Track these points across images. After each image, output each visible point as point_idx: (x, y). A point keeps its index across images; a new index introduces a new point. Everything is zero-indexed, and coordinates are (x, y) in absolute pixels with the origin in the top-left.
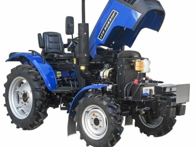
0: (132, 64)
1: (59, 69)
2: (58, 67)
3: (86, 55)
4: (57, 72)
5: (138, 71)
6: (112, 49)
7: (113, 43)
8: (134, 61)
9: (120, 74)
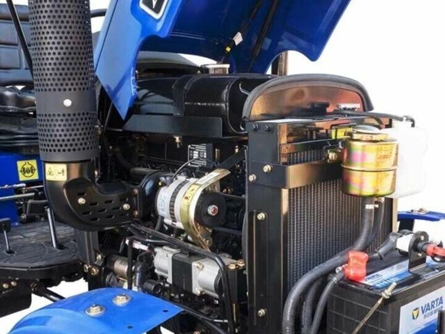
0: (332, 156)
1: (24, 152)
2: (21, 143)
3: (68, 103)
4: (20, 164)
5: (365, 199)
6: (227, 66)
7: (238, 39)
8: (341, 134)
9: (261, 216)
